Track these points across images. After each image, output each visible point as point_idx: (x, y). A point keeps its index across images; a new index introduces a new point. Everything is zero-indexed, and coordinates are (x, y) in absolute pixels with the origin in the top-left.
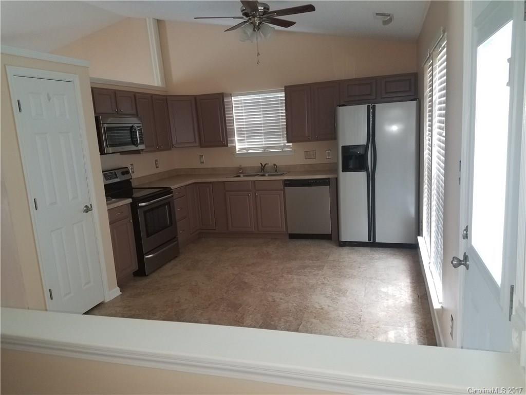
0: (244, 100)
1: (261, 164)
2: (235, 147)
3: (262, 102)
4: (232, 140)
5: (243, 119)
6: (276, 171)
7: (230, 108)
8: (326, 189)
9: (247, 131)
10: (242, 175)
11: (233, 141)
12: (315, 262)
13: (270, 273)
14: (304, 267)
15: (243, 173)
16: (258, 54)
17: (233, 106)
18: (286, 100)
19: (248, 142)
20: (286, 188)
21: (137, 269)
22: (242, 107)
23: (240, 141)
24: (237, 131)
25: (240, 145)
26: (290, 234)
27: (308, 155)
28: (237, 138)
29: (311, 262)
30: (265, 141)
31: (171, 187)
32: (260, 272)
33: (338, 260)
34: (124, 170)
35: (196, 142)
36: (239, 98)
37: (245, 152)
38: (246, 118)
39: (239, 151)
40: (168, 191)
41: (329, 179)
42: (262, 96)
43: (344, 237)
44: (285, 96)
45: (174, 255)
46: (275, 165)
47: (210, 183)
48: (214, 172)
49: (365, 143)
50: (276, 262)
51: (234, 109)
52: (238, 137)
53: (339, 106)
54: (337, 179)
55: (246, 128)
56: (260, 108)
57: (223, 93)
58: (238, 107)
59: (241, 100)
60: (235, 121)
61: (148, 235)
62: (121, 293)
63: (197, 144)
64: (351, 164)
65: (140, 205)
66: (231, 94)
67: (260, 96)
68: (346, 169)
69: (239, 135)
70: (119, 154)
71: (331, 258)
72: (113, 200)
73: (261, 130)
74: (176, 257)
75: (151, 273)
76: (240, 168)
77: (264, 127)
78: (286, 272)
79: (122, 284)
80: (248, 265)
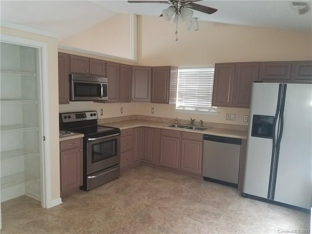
0: (186, 72)
1: (191, 119)
2: (175, 105)
3: (199, 74)
4: (173, 100)
5: (183, 85)
6: (202, 126)
7: (176, 77)
8: (238, 147)
9: (185, 94)
10: (176, 125)
11: (175, 101)
12: (215, 209)
13: (174, 211)
14: (203, 212)
15: (178, 124)
16: (176, 33)
17: (178, 76)
18: (215, 74)
19: (185, 102)
20: (205, 141)
21: (82, 185)
22: (184, 77)
23: (179, 100)
24: (179, 94)
25: (180, 103)
26: (204, 177)
27: (228, 117)
28: (177, 98)
29: (212, 208)
30: (197, 103)
31: (120, 128)
32: (166, 208)
33: (236, 211)
34: (93, 113)
35: (148, 98)
36: (183, 70)
37: (182, 109)
38: (185, 85)
39: (178, 107)
40: (117, 131)
41: (241, 139)
42: (199, 70)
43: (247, 190)
44: (215, 71)
45: (116, 177)
46: (201, 121)
47: (152, 128)
48: (159, 120)
49: (274, 115)
50: (184, 201)
51: (178, 78)
52: (179, 97)
53: (255, 82)
54: (246, 141)
55: (185, 92)
56: (197, 79)
57: (170, 66)
58: (181, 77)
59: (184, 72)
60: (178, 86)
61: (93, 162)
62: (62, 202)
63: (149, 100)
64: (260, 131)
65: (89, 139)
66: (177, 68)
67: (198, 70)
68: (255, 134)
69: (179, 96)
70: (93, 101)
71: (230, 208)
72: (72, 133)
73: (196, 94)
74: (117, 178)
75: (92, 189)
76: (176, 120)
77: (198, 92)
78: (187, 213)
79: (64, 196)
80: (161, 199)
